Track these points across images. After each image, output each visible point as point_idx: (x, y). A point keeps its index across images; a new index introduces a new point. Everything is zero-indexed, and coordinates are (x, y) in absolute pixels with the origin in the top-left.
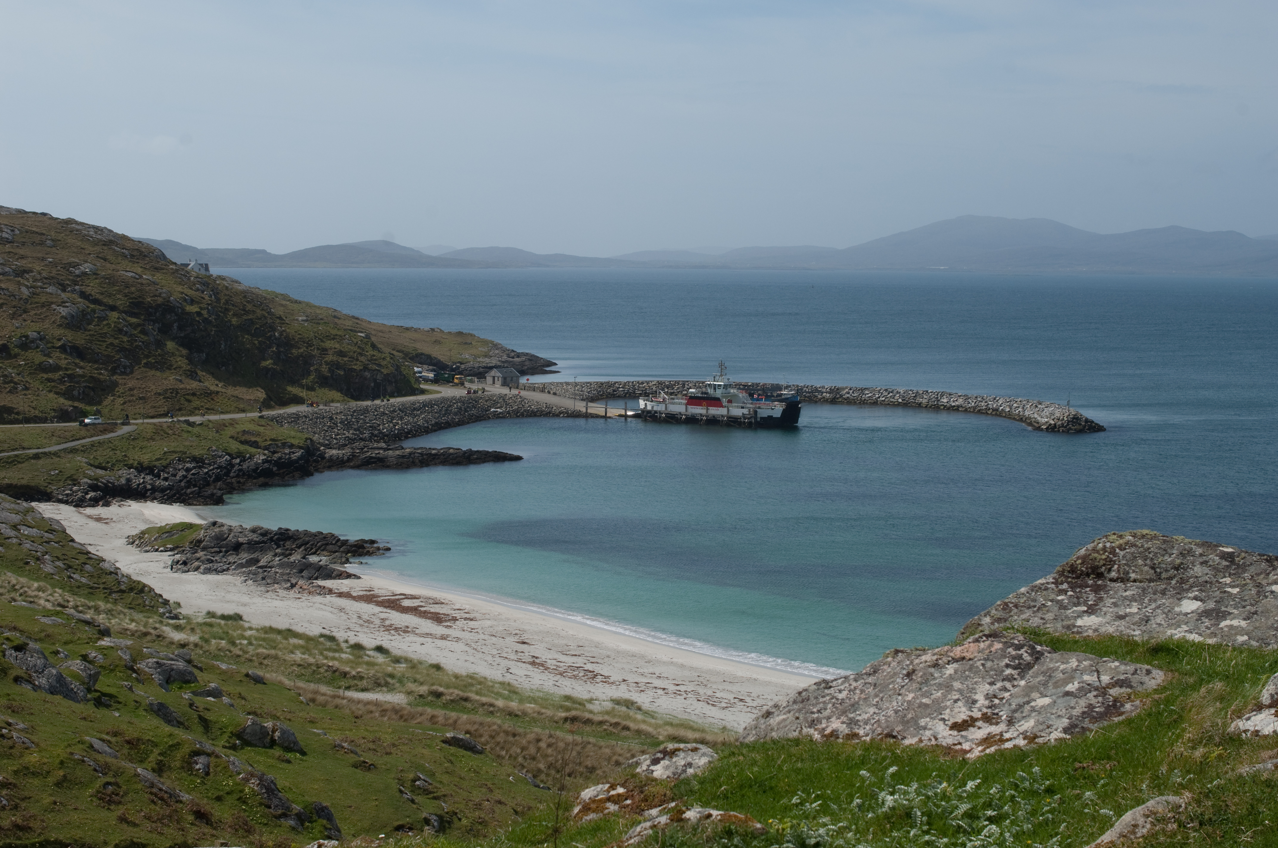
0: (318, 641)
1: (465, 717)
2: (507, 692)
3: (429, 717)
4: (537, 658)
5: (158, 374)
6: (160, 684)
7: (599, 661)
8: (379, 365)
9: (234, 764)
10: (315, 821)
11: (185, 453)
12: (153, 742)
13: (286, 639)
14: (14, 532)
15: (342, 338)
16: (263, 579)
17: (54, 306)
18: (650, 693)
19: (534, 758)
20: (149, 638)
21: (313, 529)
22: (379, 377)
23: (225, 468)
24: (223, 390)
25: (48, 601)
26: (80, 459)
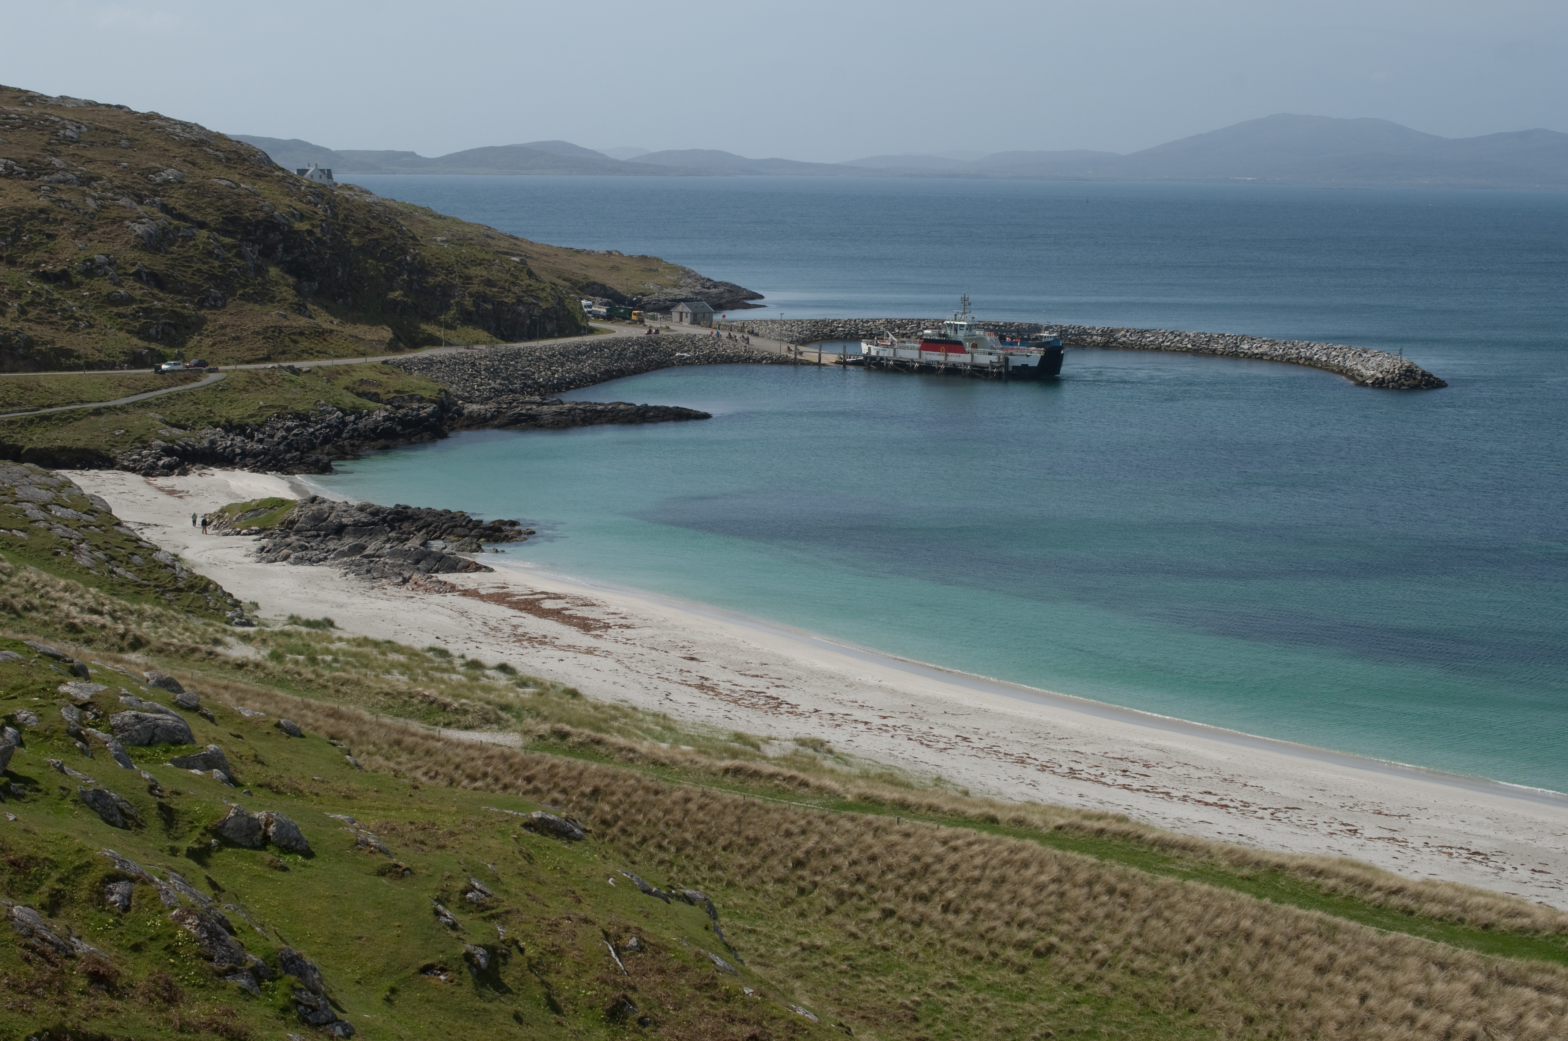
0: (425, 657)
1: (594, 766)
2: (659, 728)
3: (548, 766)
4: (706, 679)
5: (257, 307)
6: (116, 757)
7: (786, 684)
8: (537, 298)
9: (168, 893)
10: (280, 978)
11: (286, 408)
12: (51, 861)
13: (384, 653)
14: (43, 513)
15: (491, 263)
16: (368, 571)
17: (127, 223)
18: (848, 728)
19: (679, 825)
20: (197, 655)
21: (439, 507)
22: (536, 312)
23: (336, 427)
24: (340, 329)
25: (76, 604)
26: (154, 416)
